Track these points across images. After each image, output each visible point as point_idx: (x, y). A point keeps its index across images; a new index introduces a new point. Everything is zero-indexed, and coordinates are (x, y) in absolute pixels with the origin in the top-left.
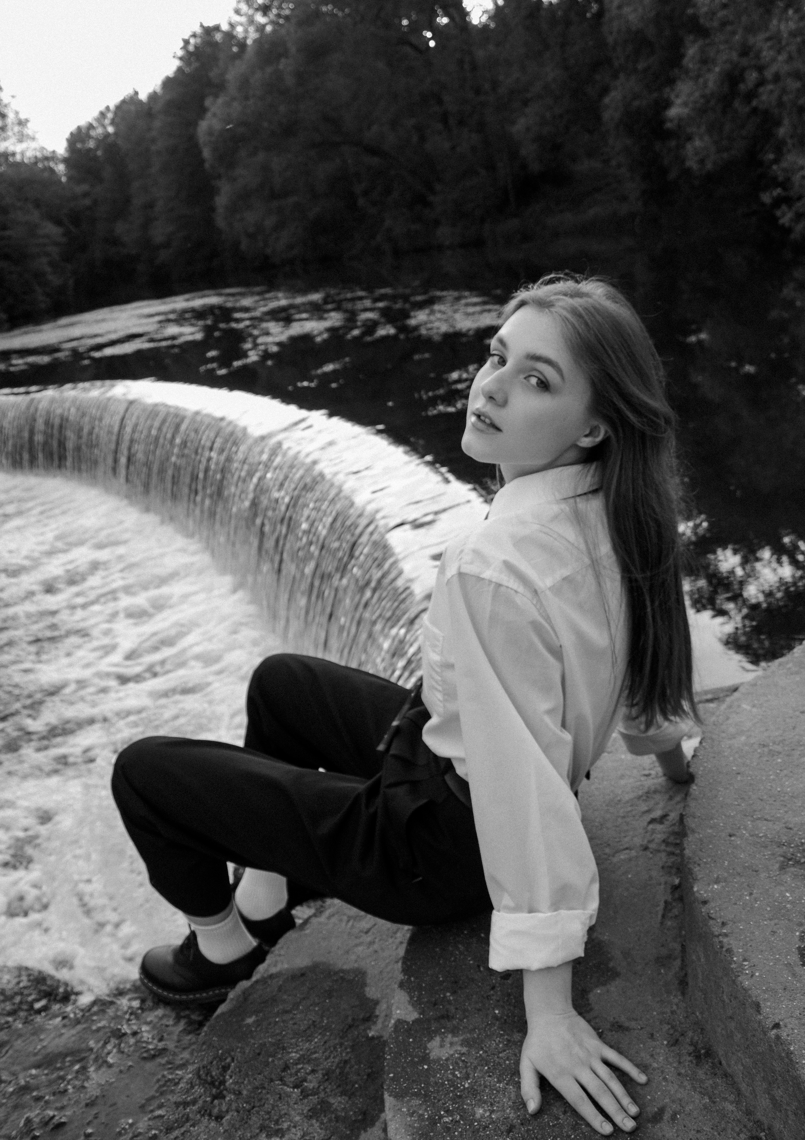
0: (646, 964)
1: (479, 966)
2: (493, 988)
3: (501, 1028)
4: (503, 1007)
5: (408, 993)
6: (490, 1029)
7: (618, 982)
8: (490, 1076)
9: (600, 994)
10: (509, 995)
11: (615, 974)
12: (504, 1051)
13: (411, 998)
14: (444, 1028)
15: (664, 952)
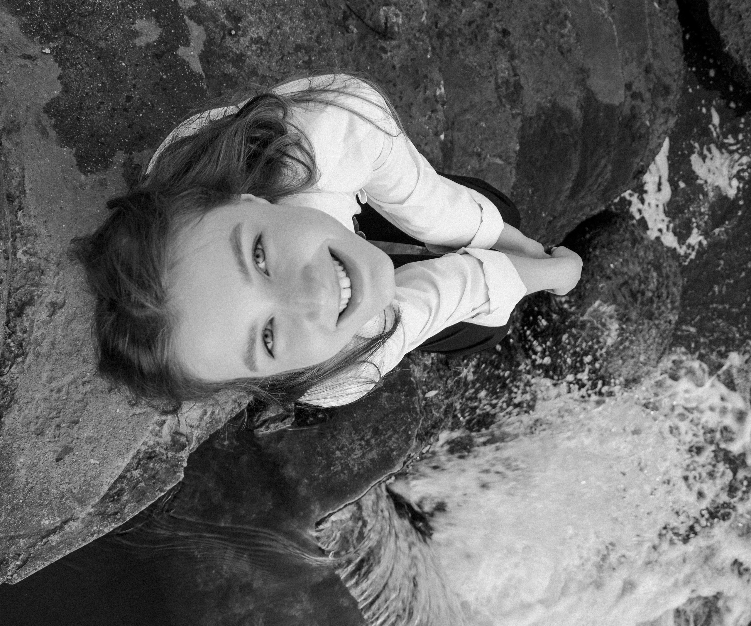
0: (26, 123)
1: (153, 106)
2: (134, 86)
3: (116, 50)
4: (121, 69)
5: (193, 72)
6: (123, 48)
7: (44, 103)
8: (108, 7)
9: (54, 90)
10: (121, 82)
11: (47, 109)
12: (106, 31)
13: (189, 67)
14: (155, 46)
15: (15, 137)
